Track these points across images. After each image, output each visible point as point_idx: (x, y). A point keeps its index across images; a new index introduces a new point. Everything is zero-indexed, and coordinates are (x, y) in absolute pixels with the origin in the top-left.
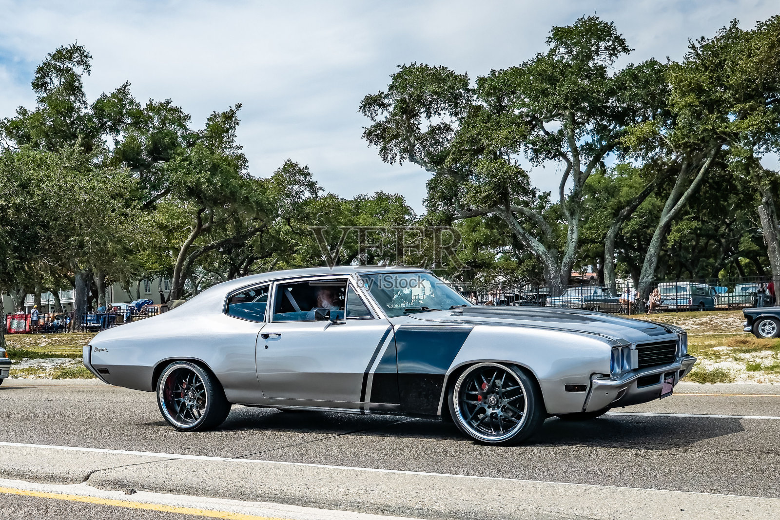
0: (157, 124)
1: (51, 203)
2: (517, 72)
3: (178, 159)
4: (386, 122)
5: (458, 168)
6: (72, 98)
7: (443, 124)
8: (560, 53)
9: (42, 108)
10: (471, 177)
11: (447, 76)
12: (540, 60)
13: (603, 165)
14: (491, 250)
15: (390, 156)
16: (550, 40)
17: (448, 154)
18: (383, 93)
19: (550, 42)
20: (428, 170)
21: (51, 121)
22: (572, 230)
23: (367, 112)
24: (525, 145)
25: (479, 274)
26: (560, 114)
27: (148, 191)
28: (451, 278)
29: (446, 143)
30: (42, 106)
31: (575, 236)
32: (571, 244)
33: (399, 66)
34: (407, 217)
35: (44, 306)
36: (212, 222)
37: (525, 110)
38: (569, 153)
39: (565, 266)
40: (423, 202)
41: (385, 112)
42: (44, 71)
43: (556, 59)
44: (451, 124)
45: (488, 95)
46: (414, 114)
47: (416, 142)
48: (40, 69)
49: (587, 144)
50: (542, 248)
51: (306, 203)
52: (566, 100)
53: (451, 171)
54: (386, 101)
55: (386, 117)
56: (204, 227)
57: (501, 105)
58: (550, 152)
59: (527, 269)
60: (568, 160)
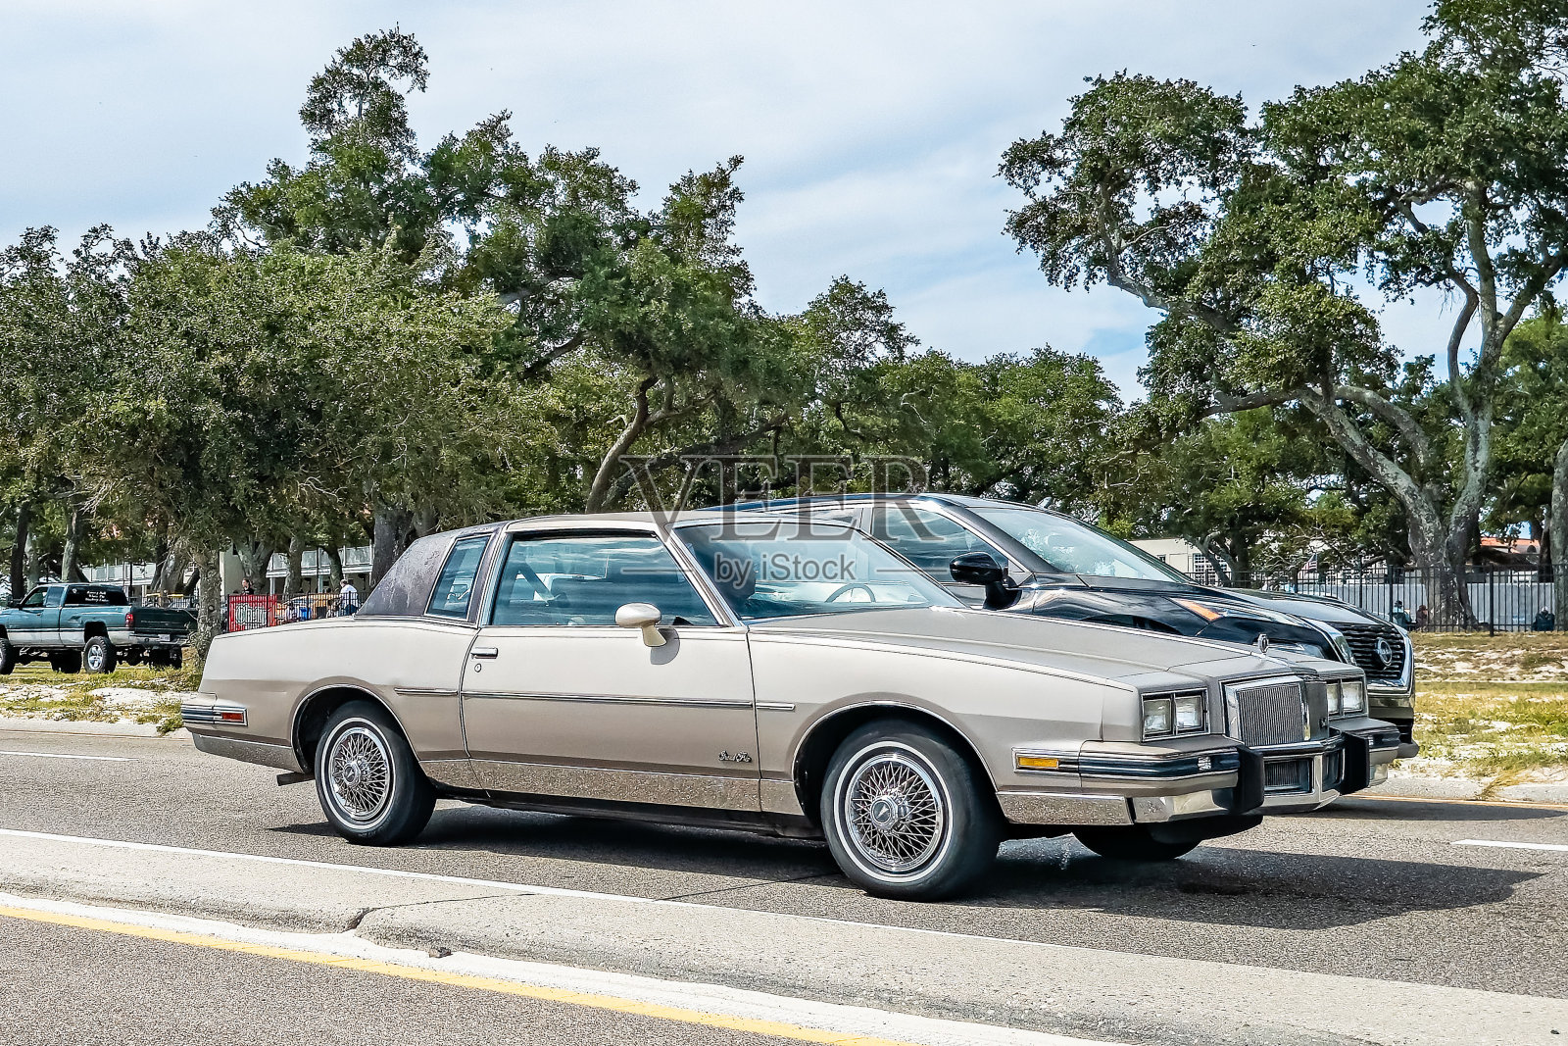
0: (562, 198)
1: (328, 365)
2: (1355, 93)
3: (602, 272)
4: (1056, 199)
5: (1218, 302)
6: (386, 143)
7: (1186, 204)
8: (1455, 50)
9: (320, 163)
10: (1245, 320)
11: (1197, 102)
12: (1408, 67)
13: (1549, 298)
14: (1297, 484)
15: (1064, 272)
16: (1431, 23)
17: (1194, 271)
18: (1051, 136)
19: (1431, 27)
20: (1149, 304)
21: (339, 192)
22: (1476, 443)
23: (1016, 178)
24: (1371, 255)
25: (1269, 534)
26: (1452, 185)
27: (535, 338)
28: (1202, 542)
29: (1193, 245)
30: (321, 160)
31: (1483, 456)
32: (1473, 474)
33: (1088, 79)
34: (1104, 405)
35: (308, 579)
36: (670, 407)
37: (1371, 176)
38: (1469, 272)
39: (1457, 523)
40: (1139, 374)
41: (1055, 177)
42: (326, 87)
43: (1444, 65)
44: (1203, 205)
45: (1289, 141)
46: (1121, 183)
47: (1124, 244)
48: (318, 83)
49: (1513, 252)
50: (1403, 483)
51: (880, 369)
52: (1466, 157)
53: (1199, 307)
54: (1058, 154)
55: (1057, 188)
56: (652, 418)
57: (1316, 167)
58: (1426, 269)
59: (1376, 527)
60: (1468, 289)
